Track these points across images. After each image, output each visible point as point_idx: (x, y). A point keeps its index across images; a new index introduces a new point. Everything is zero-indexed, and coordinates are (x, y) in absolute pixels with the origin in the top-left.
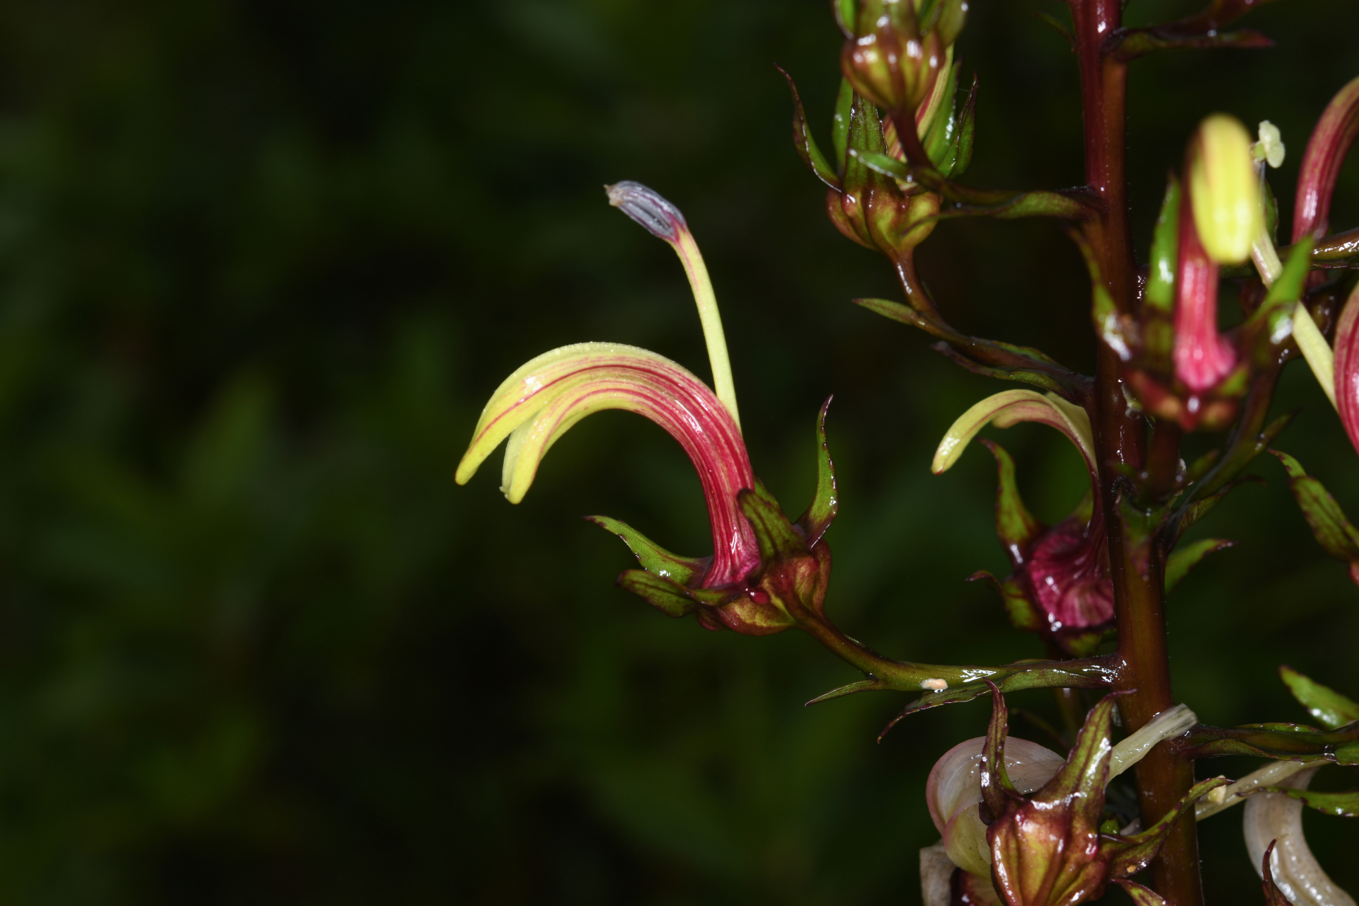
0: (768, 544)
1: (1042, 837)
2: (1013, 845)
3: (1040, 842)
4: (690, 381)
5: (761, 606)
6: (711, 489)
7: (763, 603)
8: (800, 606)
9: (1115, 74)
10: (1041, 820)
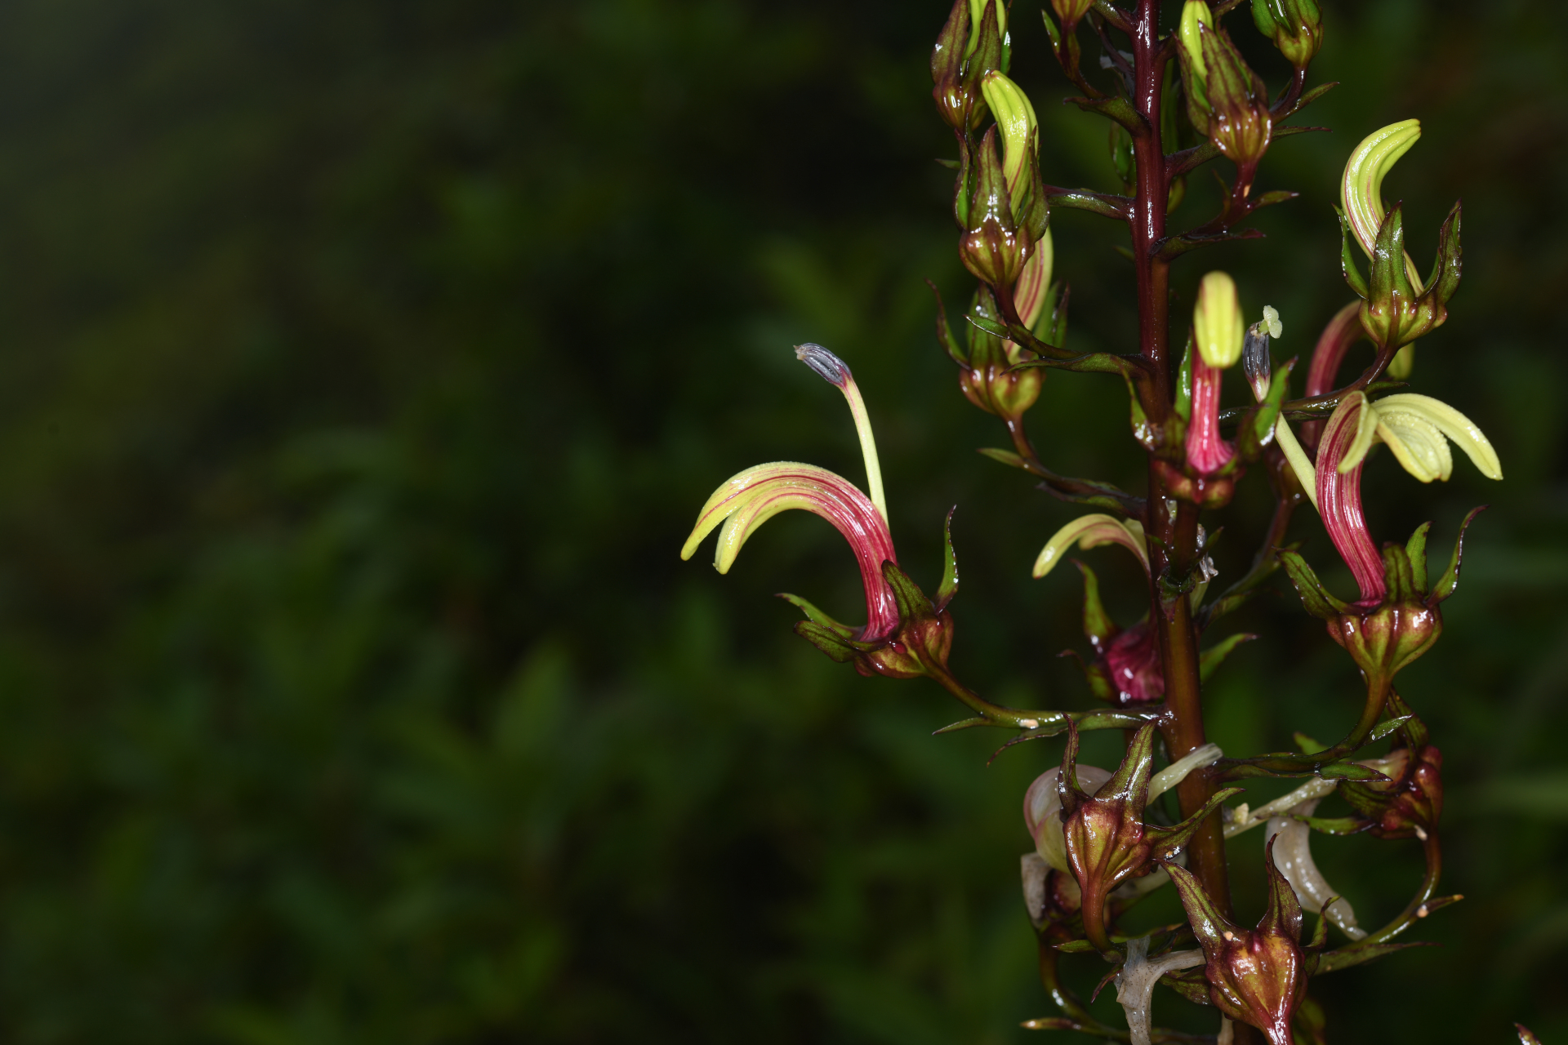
0: (905, 606)
1: (1101, 823)
2: (1080, 831)
3: (1100, 826)
4: (852, 489)
5: (900, 655)
6: (866, 570)
7: (901, 652)
8: (929, 657)
9: (1160, 271)
10: (1101, 812)
